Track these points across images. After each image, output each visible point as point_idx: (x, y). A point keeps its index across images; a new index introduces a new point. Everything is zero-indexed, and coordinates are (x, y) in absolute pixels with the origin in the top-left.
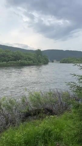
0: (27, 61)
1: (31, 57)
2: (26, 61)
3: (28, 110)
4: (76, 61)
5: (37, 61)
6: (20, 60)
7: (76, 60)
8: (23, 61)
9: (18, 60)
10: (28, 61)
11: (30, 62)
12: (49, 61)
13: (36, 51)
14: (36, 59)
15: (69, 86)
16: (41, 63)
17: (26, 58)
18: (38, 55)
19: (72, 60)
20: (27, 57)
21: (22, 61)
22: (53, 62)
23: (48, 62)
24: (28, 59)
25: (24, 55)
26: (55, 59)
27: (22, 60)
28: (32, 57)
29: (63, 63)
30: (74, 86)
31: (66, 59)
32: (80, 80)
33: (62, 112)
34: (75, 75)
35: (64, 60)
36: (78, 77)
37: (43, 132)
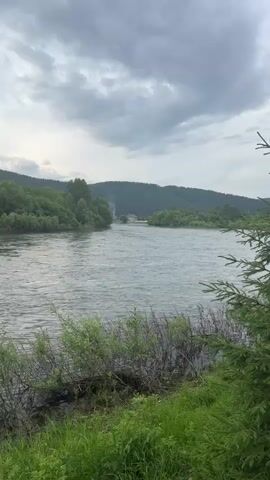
0: (38, 216)
1: (51, 203)
2: (34, 217)
3: (59, 380)
4: (197, 222)
5: (74, 218)
6: (12, 214)
7: (197, 217)
8: (24, 217)
9: (8, 214)
10: (41, 217)
11: (48, 220)
12: (114, 217)
13: (70, 183)
14: (68, 210)
15: (213, 296)
16: (86, 226)
17: (36, 207)
18: (77, 199)
19: (186, 219)
20: (37, 203)
21: (19, 217)
22: (125, 221)
23: (110, 222)
24: (40, 211)
25: (29, 197)
26: (132, 213)
27: (19, 213)
28: (54, 204)
29: (158, 225)
30: (229, 294)
31: (168, 213)
32: (248, 274)
33: (172, 385)
34: (235, 261)
35: (162, 216)
36: (243, 265)
37: (128, 447)
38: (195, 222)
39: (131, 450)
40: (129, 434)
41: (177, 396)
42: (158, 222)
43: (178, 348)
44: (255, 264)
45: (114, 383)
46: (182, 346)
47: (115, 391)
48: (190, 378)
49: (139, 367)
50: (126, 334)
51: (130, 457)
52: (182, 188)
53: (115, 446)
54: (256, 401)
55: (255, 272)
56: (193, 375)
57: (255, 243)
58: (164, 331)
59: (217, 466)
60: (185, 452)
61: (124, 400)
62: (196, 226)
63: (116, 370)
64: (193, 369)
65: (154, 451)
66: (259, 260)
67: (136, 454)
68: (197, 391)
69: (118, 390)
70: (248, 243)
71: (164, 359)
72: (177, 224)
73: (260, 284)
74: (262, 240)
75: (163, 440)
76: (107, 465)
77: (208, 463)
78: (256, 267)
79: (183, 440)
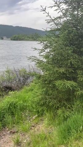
7: (27, 37)
15: (30, 60)
19: (23, 38)
22: (2, 39)
26: (5, 36)
29: (14, 40)
30: (35, 60)
31: (17, 36)
32: (40, 53)
33: (21, 87)
34: (36, 49)
35: (15, 37)
36: (38, 50)
37: (8, 106)
38: (26, 39)
39: (9, 106)
40: (8, 102)
41: (23, 90)
42: (14, 39)
43: (23, 77)
44: (42, 50)
45: (3, 89)
46: (24, 77)
47: (4, 92)
48: (27, 85)
49: (11, 84)
50: (6, 75)
51: (9, 108)
52: (21, 27)
53: (4, 106)
54: (43, 88)
55: (42, 52)
56: (28, 84)
57: (42, 44)
58: (18, 73)
59: (34, 106)
60: (25, 104)
61: (7, 94)
62: (27, 40)
63: (4, 86)
64: (27, 82)
65: (16, 105)
66: (43, 49)
67: (11, 107)
68: (28, 88)
69: (5, 91)
70: (40, 44)
71: (19, 81)
72: (20, 40)
73: (44, 56)
74: (44, 43)
75: (19, 102)
76: (3, 111)
77: (32, 106)
78: (42, 51)
79: (25, 101)
